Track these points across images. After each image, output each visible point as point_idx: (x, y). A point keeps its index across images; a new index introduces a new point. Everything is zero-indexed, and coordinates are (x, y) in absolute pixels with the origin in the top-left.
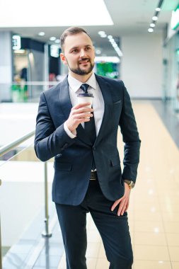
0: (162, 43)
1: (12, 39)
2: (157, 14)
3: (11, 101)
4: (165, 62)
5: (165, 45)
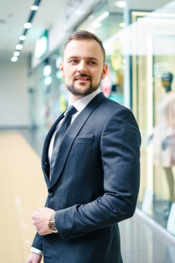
0: (25, 71)
2: (21, 42)
4: (31, 91)
5: (30, 74)
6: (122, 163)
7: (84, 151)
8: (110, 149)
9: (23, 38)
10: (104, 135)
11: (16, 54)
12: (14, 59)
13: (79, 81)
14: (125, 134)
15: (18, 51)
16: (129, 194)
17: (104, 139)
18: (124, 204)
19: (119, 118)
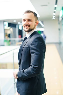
0: (57, 23)
1: (4, 24)
2: (55, 12)
3: (4, 46)
4: (59, 30)
6: (35, 56)
7: (26, 51)
8: (32, 51)
9: (55, 11)
10: (31, 46)
11: (54, 17)
12: (53, 18)
13: (26, 27)
14: (37, 46)
15: (54, 15)
16: (37, 67)
17: (31, 48)
18: (35, 70)
19: (36, 40)
